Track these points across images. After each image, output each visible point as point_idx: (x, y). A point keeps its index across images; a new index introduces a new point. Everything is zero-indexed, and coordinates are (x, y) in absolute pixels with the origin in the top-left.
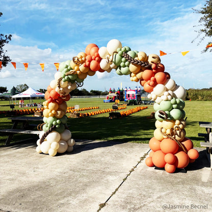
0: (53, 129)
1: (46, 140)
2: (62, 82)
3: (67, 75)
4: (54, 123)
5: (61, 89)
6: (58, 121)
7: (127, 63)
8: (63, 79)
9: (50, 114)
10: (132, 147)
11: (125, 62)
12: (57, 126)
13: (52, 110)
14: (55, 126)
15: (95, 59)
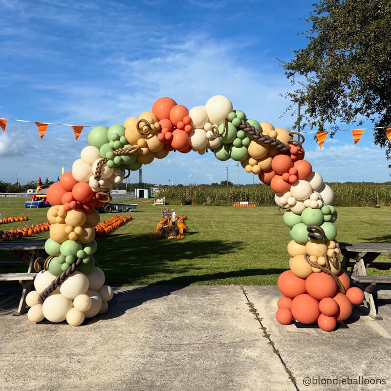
0: (77, 266)
1: (59, 292)
2: (106, 168)
3: (120, 155)
4: (79, 254)
5: (101, 182)
6: (87, 250)
7: (245, 141)
8: (109, 163)
9: (72, 235)
10: (207, 293)
11: (242, 139)
12: (85, 261)
13: (74, 227)
14: (82, 259)
15: (183, 129)
